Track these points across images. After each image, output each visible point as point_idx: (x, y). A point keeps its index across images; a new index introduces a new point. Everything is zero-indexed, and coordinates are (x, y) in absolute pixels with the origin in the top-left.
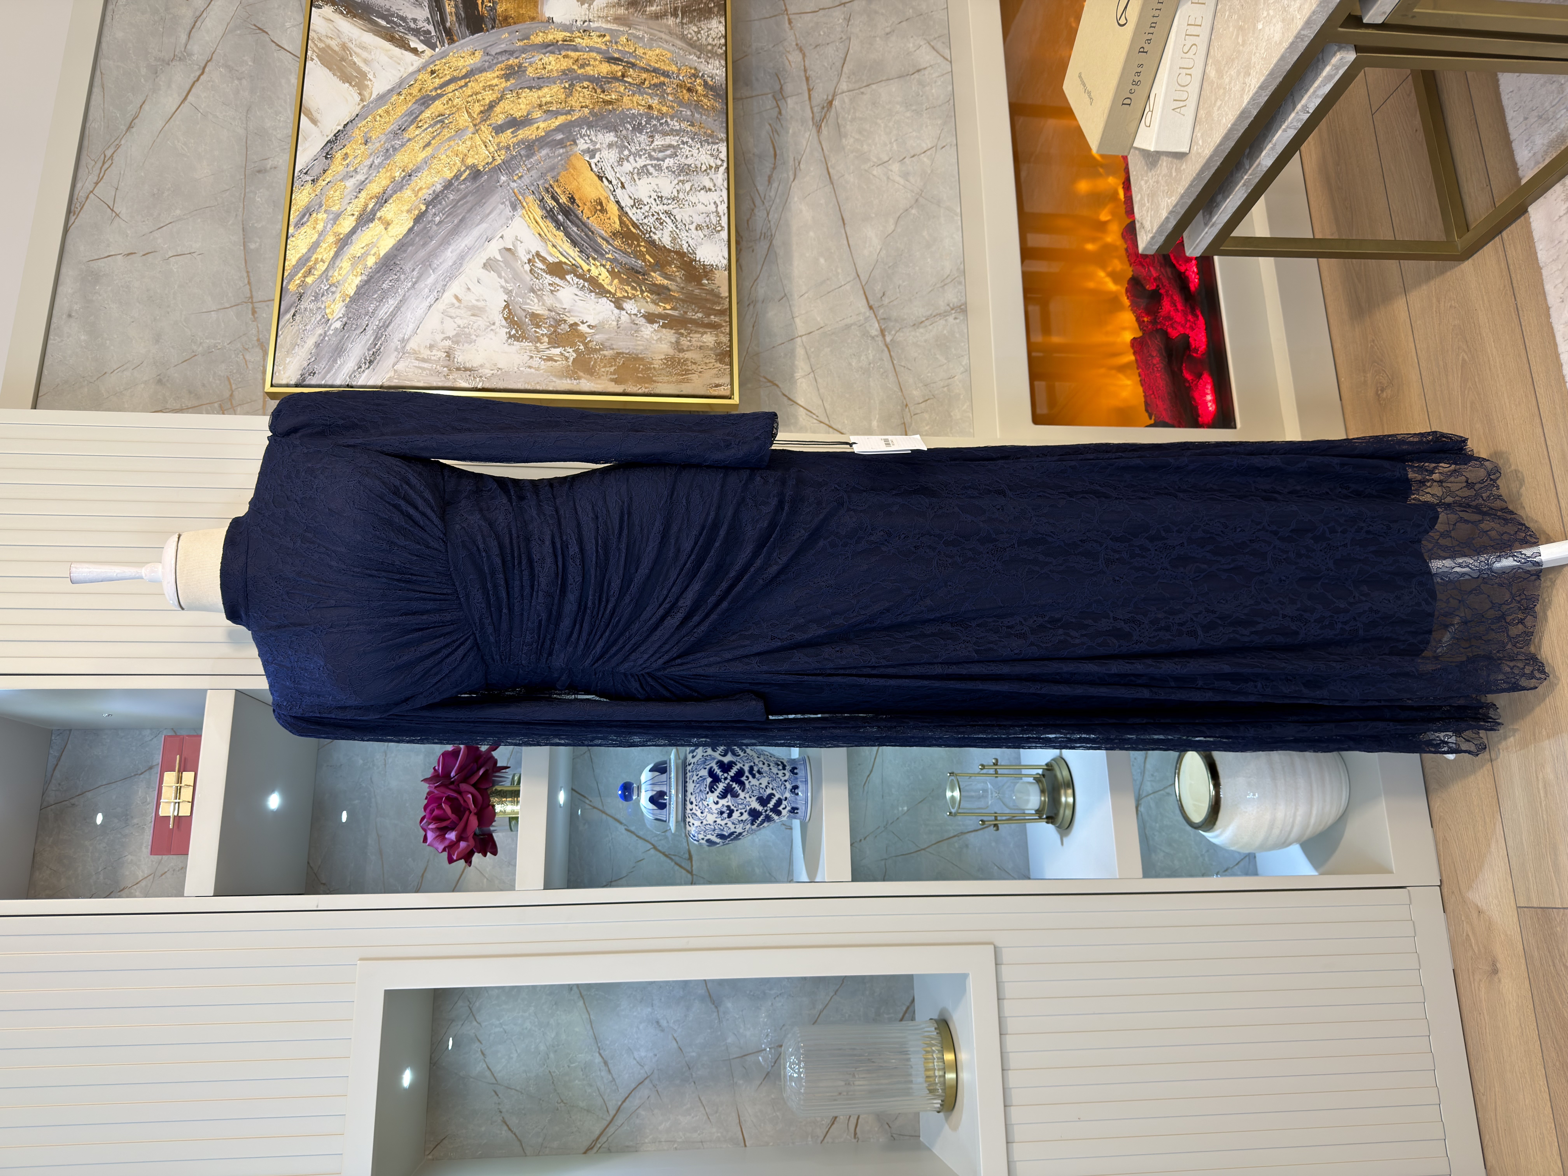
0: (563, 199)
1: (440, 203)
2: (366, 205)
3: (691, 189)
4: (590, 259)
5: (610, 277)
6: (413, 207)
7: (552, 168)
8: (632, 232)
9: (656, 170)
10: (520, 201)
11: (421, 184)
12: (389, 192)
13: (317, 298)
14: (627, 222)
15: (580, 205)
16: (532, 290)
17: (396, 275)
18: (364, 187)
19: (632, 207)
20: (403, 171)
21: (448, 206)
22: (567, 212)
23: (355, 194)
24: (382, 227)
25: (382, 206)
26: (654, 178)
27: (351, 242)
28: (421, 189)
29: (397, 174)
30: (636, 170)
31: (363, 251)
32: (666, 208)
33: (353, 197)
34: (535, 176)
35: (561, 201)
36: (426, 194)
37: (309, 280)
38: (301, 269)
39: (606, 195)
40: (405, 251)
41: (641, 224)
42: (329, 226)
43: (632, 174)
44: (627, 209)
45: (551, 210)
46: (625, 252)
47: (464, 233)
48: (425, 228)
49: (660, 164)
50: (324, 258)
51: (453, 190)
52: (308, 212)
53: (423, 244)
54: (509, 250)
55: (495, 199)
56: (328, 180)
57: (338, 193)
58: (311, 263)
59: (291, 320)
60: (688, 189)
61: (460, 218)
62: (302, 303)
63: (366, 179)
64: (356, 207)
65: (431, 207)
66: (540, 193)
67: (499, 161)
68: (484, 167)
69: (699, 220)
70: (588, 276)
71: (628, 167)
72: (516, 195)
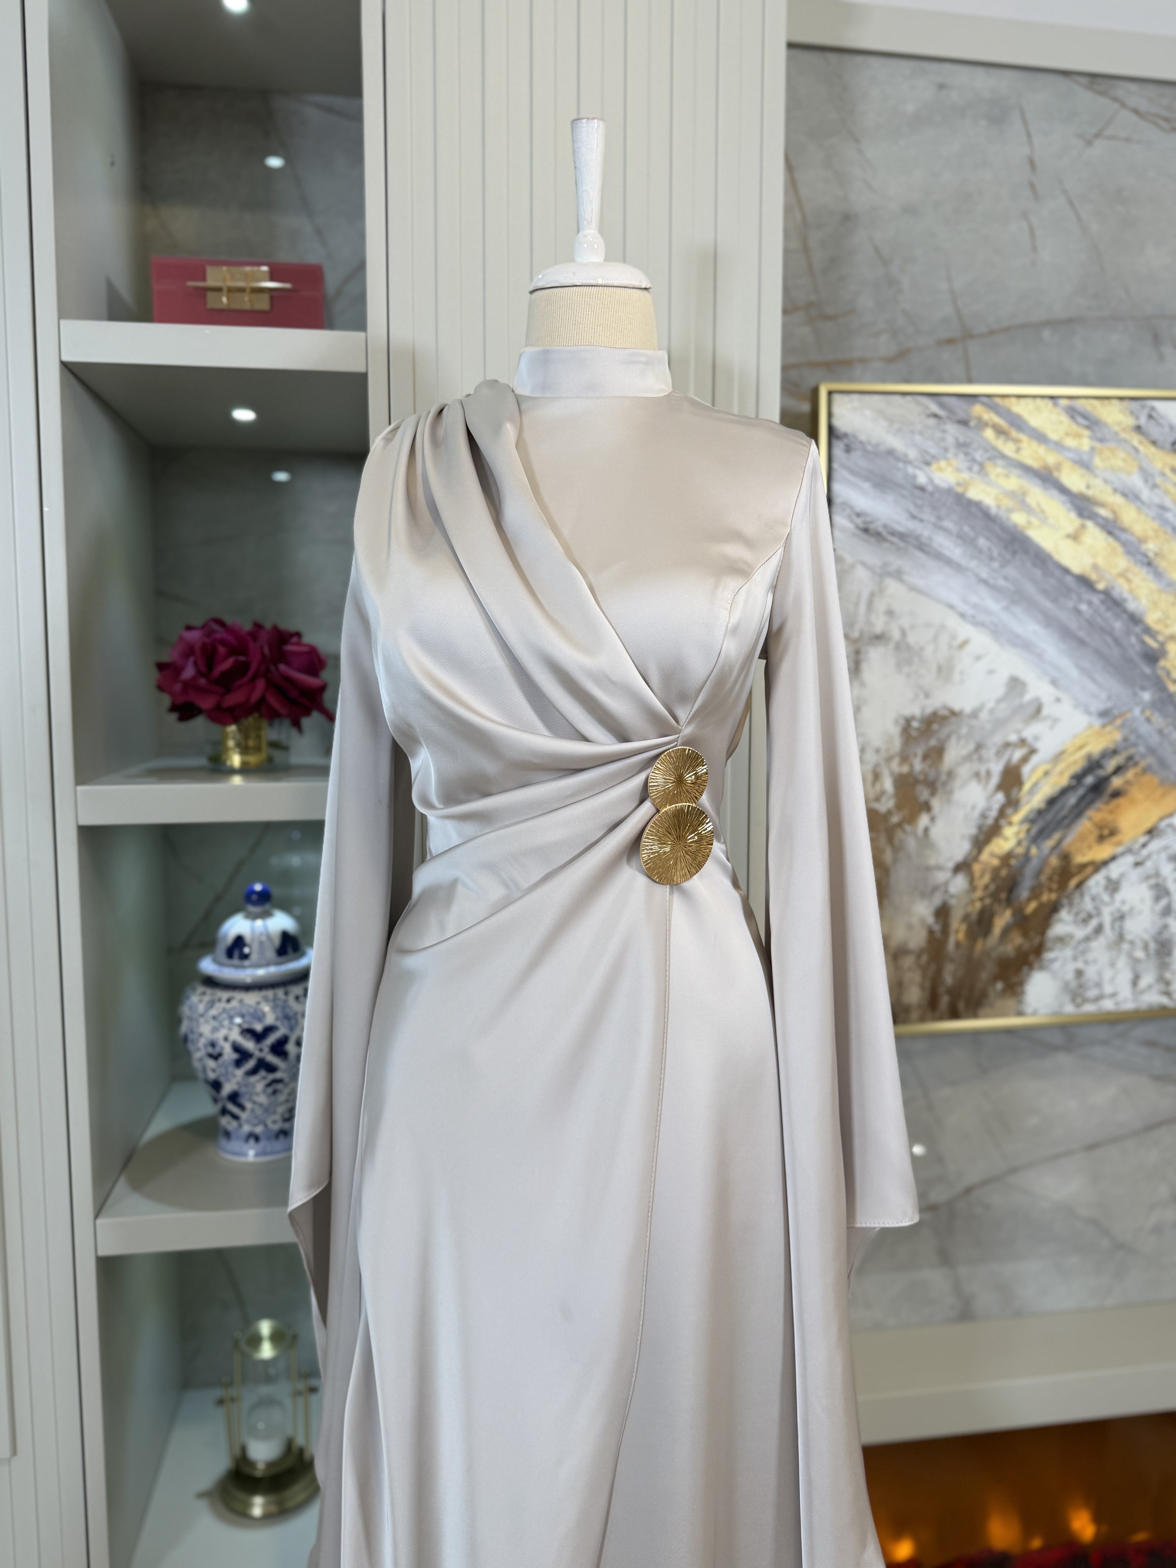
0: (1117, 782)
1: (1108, 610)
2: (1102, 505)
3: (1135, 959)
4: (1028, 825)
5: (1002, 853)
6: (1101, 572)
7: (1163, 763)
8: (1071, 880)
10: (1113, 722)
11: (1137, 581)
13: (962, 446)
14: (1084, 874)
15: (1109, 806)
16: (979, 747)
17: (999, 555)
18: (1130, 501)
19: (1109, 880)
20: (1156, 554)
21: (1103, 621)
22: (1098, 788)
23: (1120, 489)
24: (1071, 530)
25: (1102, 529)
26: (1150, 907)
27: (1047, 489)
28: (1129, 581)
29: (1150, 546)
30: (1162, 881)
31: (1034, 506)
32: (1107, 926)
33: (1115, 486)
34: (1151, 741)
35: (1114, 779)
36: (1122, 589)
37: (989, 433)
38: (1005, 420)
39: (1124, 842)
40: (1035, 566)
41: (1082, 893)
42: (1071, 456)
43: (1156, 877)
44: (1104, 872)
45: (1101, 767)
46: (1040, 872)
47: (1063, 646)
48: (1071, 591)
50: (1022, 452)
51: (1127, 626)
52: (1092, 423)
53: (1046, 590)
54: (1038, 710)
55: (1115, 686)
56: (1141, 448)
57: (1121, 463)
58: (1014, 434)
59: (929, 413)
60: (1136, 955)
61: (1087, 640)
62: (955, 426)
63: (1143, 503)
64: (1099, 490)
65: (1102, 596)
66: (1126, 748)
67: (1173, 688)
68: (1163, 668)
69: (1091, 973)
70: (1003, 822)
71: (1166, 869)
72: (1121, 715)
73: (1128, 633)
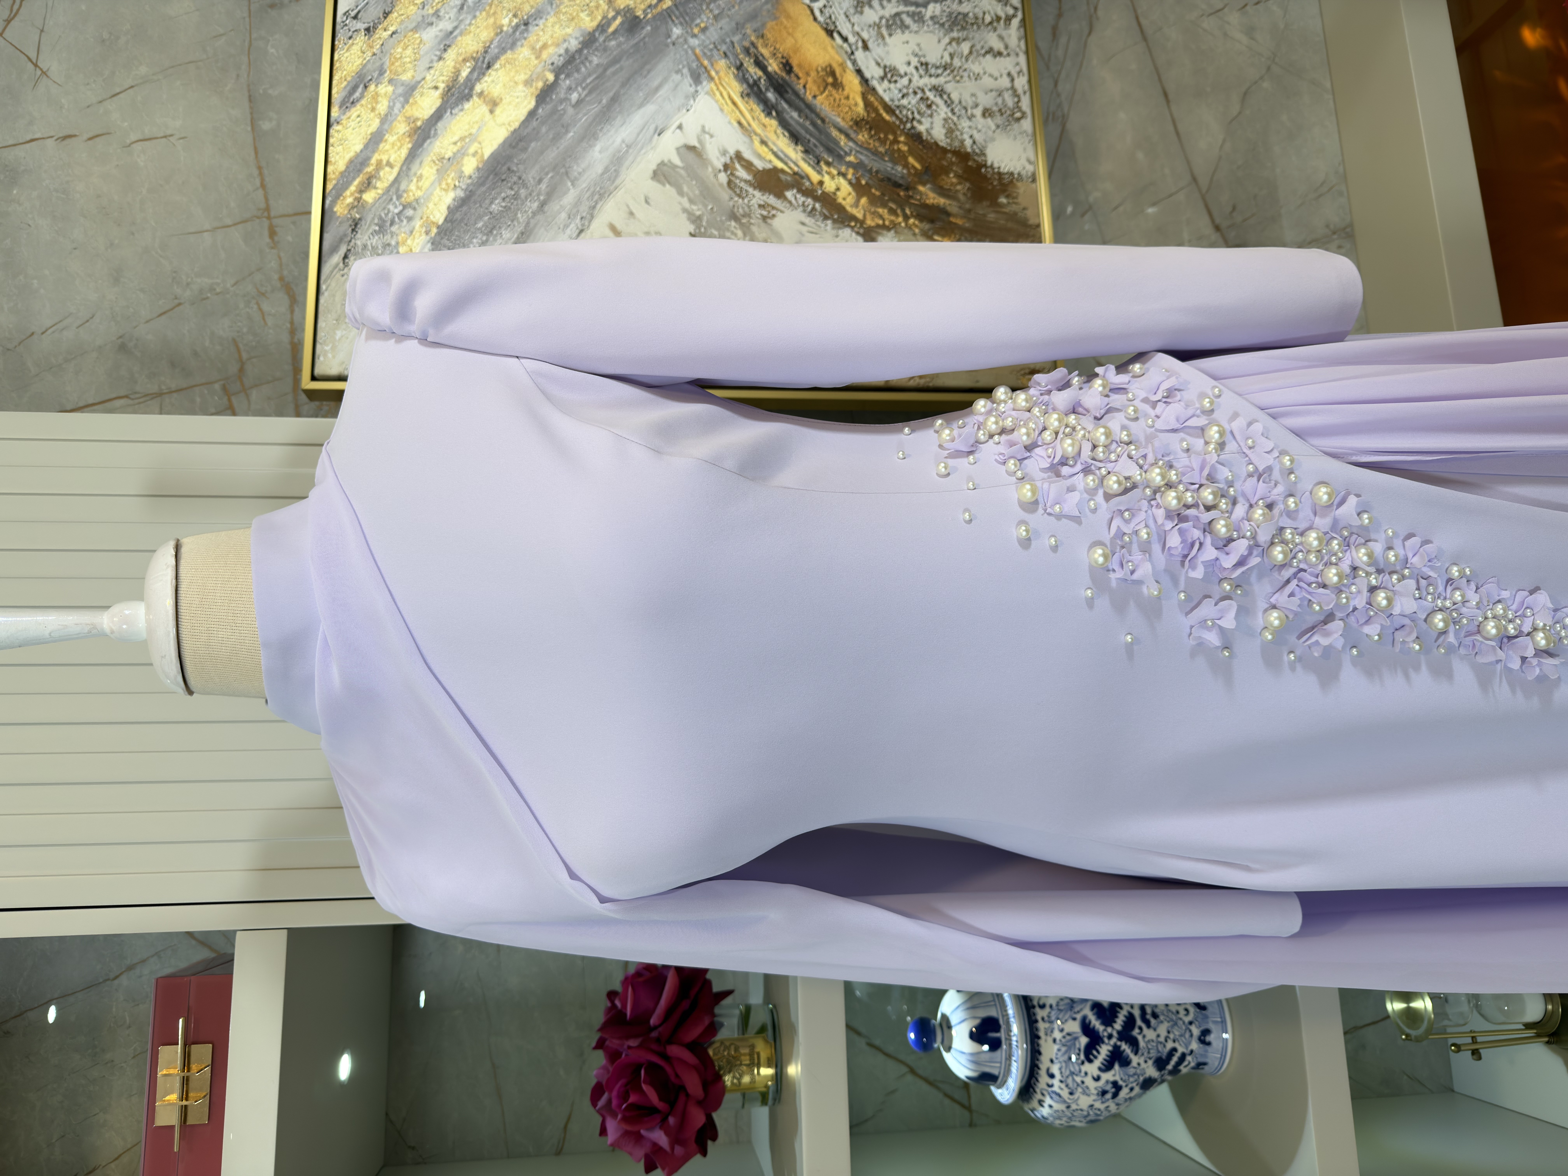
0: (773, 66)
1: (578, 70)
2: (457, 72)
3: (971, 53)
4: (822, 164)
5: (853, 194)
6: (534, 76)
7: (753, 16)
8: (883, 119)
9: (915, 21)
10: (706, 68)
11: (545, 38)
12: (494, 50)
13: (383, 227)
14: (876, 104)
15: (800, 75)
16: (733, 216)
17: (511, 189)
18: (453, 42)
19: (882, 79)
20: (515, 16)
21: (590, 75)
22: (781, 87)
23: (438, 53)
24: (485, 109)
25: (484, 74)
26: (913, 34)
27: (436, 134)
28: (545, 46)
29: (505, 21)
30: (884, 21)
31: (455, 149)
32: (934, 81)
33: (436, 58)
34: (727, 28)
35: (770, 69)
36: (554, 54)
37: (369, 197)
38: (354, 179)
39: (840, 60)
40: (525, 149)
41: (898, 107)
42: (398, 105)
43: (879, 27)
44: (875, 83)
45: (756, 83)
46: (875, 153)
47: (618, 121)
48: (554, 111)
49: (920, 12)
50: (392, 160)
51: (597, 49)
52: (362, 82)
53: (554, 138)
54: (692, 149)
55: (665, 65)
56: (392, 29)
57: (409, 52)
58: (370, 169)
59: (341, 265)
60: (966, 52)
61: (611, 94)
62: (358, 236)
63: (456, 28)
64: (440, 75)
65: (563, 76)
66: (736, 56)
67: (668, 3)
68: (644, 11)
69: (986, 100)
70: (820, 192)
71: (871, 15)
72: (698, 59)
73: (605, 50)
